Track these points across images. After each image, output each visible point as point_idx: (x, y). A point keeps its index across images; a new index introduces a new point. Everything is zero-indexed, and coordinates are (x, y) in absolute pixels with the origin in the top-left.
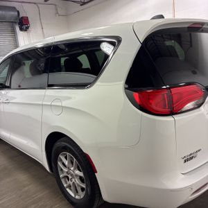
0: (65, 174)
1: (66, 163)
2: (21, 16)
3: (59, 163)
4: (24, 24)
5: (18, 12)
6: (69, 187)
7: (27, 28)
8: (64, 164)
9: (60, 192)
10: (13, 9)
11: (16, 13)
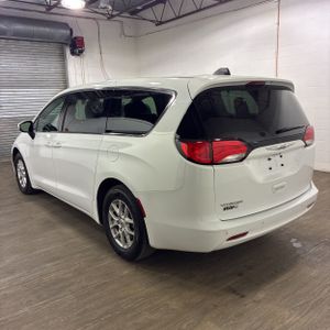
0: (116, 224)
1: (118, 211)
2: (74, 35)
3: (111, 213)
4: (77, 46)
5: (71, 30)
6: (119, 237)
7: (81, 52)
8: (115, 213)
9: (108, 242)
10: (65, 26)
11: (69, 32)
